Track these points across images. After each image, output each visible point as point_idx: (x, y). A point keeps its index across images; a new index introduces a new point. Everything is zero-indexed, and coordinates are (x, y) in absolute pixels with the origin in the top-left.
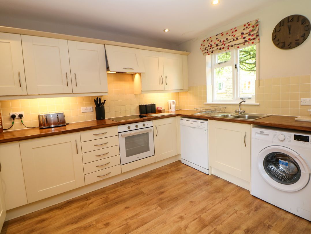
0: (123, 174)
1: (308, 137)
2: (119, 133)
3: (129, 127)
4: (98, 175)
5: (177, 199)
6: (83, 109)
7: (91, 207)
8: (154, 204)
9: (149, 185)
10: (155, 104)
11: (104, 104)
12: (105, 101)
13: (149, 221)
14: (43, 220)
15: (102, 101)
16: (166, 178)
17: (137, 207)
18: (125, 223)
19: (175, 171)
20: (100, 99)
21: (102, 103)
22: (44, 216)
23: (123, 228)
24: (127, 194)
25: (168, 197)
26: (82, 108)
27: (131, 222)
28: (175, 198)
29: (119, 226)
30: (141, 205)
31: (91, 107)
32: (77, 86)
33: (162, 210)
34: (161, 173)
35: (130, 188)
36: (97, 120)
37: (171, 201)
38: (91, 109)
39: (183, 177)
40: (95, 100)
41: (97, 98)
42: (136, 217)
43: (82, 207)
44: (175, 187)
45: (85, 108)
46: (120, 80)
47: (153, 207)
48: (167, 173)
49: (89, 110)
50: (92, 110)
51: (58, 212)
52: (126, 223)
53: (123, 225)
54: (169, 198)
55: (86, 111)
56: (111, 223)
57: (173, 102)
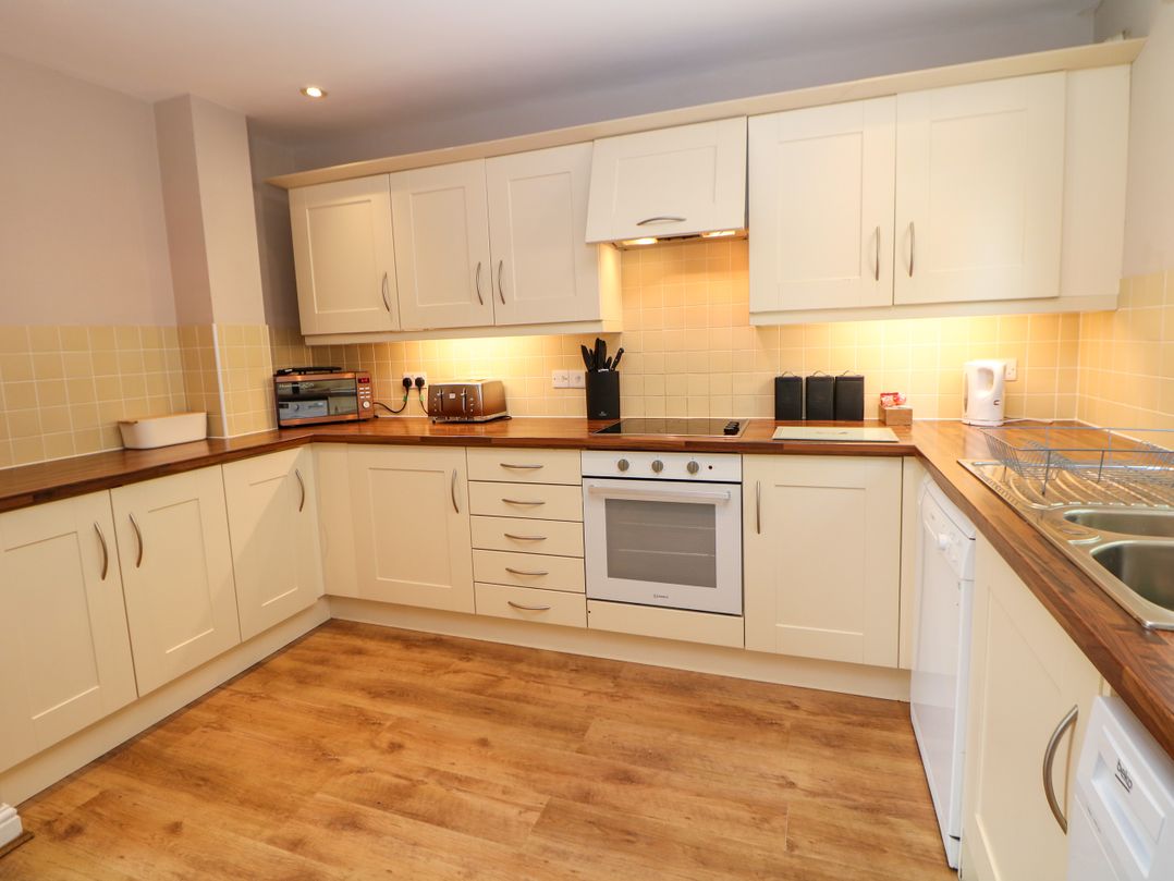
0: (586, 632)
2: (584, 477)
3: (623, 466)
4: (512, 601)
5: (628, 841)
6: (556, 376)
7: (443, 682)
8: (543, 792)
9: (637, 723)
10: (860, 380)
11: (615, 363)
12: (622, 353)
13: (453, 828)
14: (359, 652)
15: (612, 354)
16: (733, 738)
17: (503, 761)
18: (419, 776)
19: (813, 737)
20: (604, 344)
21: (610, 359)
22: (371, 645)
23: (396, 786)
24: (544, 706)
25: (616, 808)
26: (554, 372)
27: (432, 786)
28: (629, 833)
29: (400, 773)
30: (517, 765)
31: (581, 372)
32: (506, 301)
33: (530, 829)
34: (743, 710)
35: (581, 693)
36: (589, 418)
37: (598, 831)
38: (579, 378)
39: (804, 782)
40: (584, 348)
41: (598, 341)
42: (456, 784)
43: (431, 668)
44: (698, 795)
45: (564, 372)
46: (693, 268)
47: (531, 797)
48: (763, 723)
49: (574, 383)
50: (583, 383)
51: (394, 651)
52: (420, 778)
53: (406, 778)
54: (610, 815)
55: (565, 384)
56: (404, 752)
57: (989, 373)
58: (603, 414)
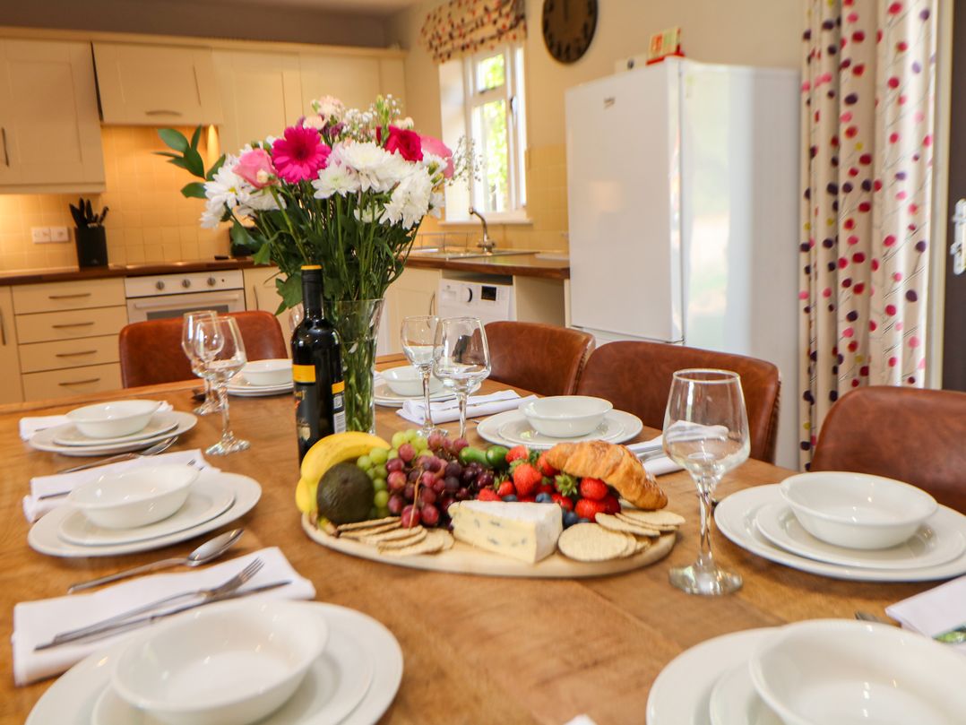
1: (495, 289)
2: (127, 298)
3: (160, 286)
6: (36, 233)
11: (102, 219)
12: (106, 210)
15: (97, 211)
20: (89, 203)
21: (97, 215)
26: (33, 229)
31: (64, 229)
32: (11, 164)
36: (80, 266)
38: (62, 233)
40: (72, 208)
41: (82, 202)
45: (46, 229)
49: (55, 237)
50: (65, 237)
55: (47, 239)
58: (95, 261)
